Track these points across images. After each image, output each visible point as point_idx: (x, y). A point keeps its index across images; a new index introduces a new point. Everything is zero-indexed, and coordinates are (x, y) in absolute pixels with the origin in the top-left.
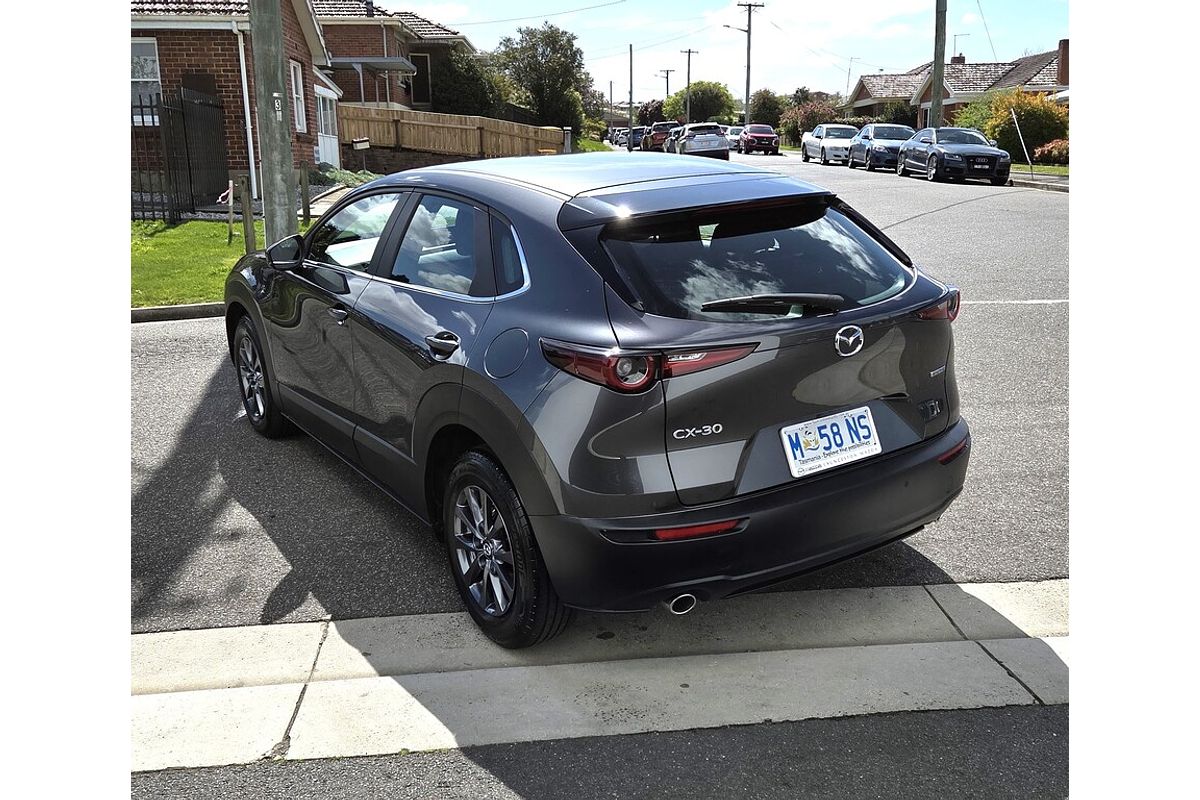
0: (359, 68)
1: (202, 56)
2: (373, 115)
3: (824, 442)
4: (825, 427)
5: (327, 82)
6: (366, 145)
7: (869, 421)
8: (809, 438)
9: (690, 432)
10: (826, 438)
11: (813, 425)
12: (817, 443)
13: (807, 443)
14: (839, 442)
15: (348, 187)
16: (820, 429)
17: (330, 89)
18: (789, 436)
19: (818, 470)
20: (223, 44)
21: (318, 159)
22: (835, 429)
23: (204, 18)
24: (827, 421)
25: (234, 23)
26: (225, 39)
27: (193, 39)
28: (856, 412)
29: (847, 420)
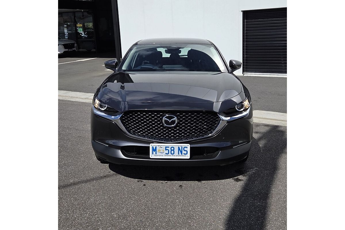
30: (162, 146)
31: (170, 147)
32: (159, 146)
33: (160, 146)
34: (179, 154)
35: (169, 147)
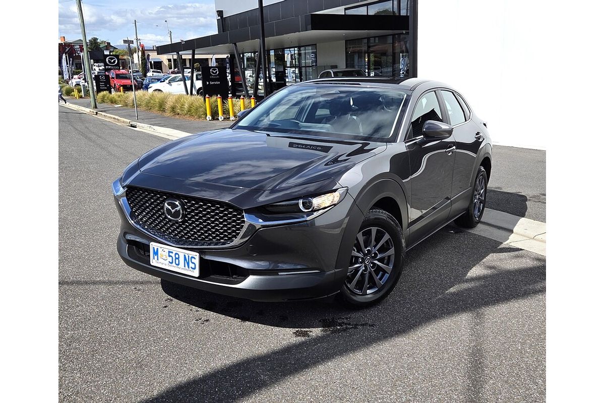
30: (164, 250)
31: (174, 252)
32: (161, 248)
33: (163, 249)
34: (185, 267)
35: (172, 253)
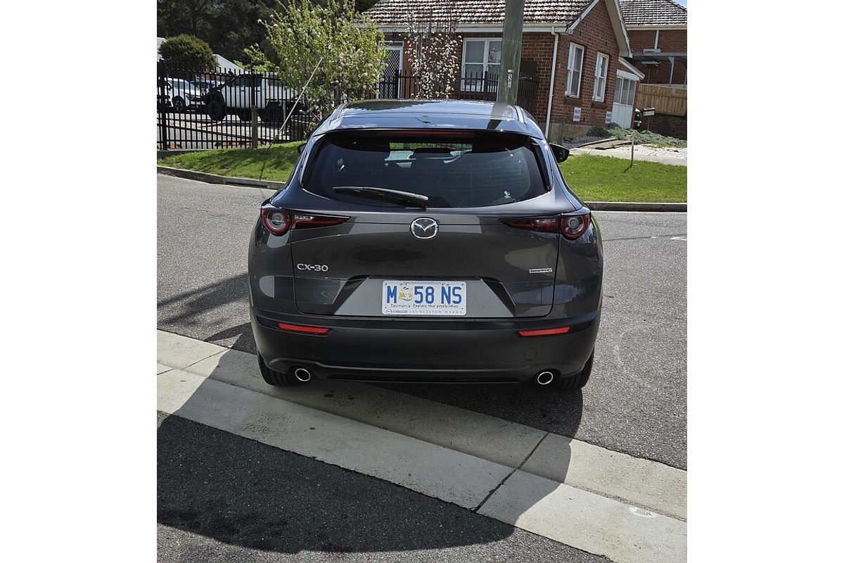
0: (672, 60)
1: (533, 49)
2: (674, 93)
3: (418, 297)
4: (422, 288)
5: (630, 68)
6: (652, 113)
7: (463, 293)
8: (406, 292)
9: (307, 267)
10: (419, 295)
11: (412, 285)
12: (411, 296)
13: (403, 295)
14: (430, 299)
15: (619, 139)
16: (416, 288)
17: (633, 73)
18: (389, 287)
19: (404, 314)
20: (546, 42)
21: (610, 120)
22: (430, 291)
23: (536, 25)
24: (425, 284)
25: (553, 28)
26: (548, 39)
27: (530, 39)
28: (453, 284)
29: (443, 288)
